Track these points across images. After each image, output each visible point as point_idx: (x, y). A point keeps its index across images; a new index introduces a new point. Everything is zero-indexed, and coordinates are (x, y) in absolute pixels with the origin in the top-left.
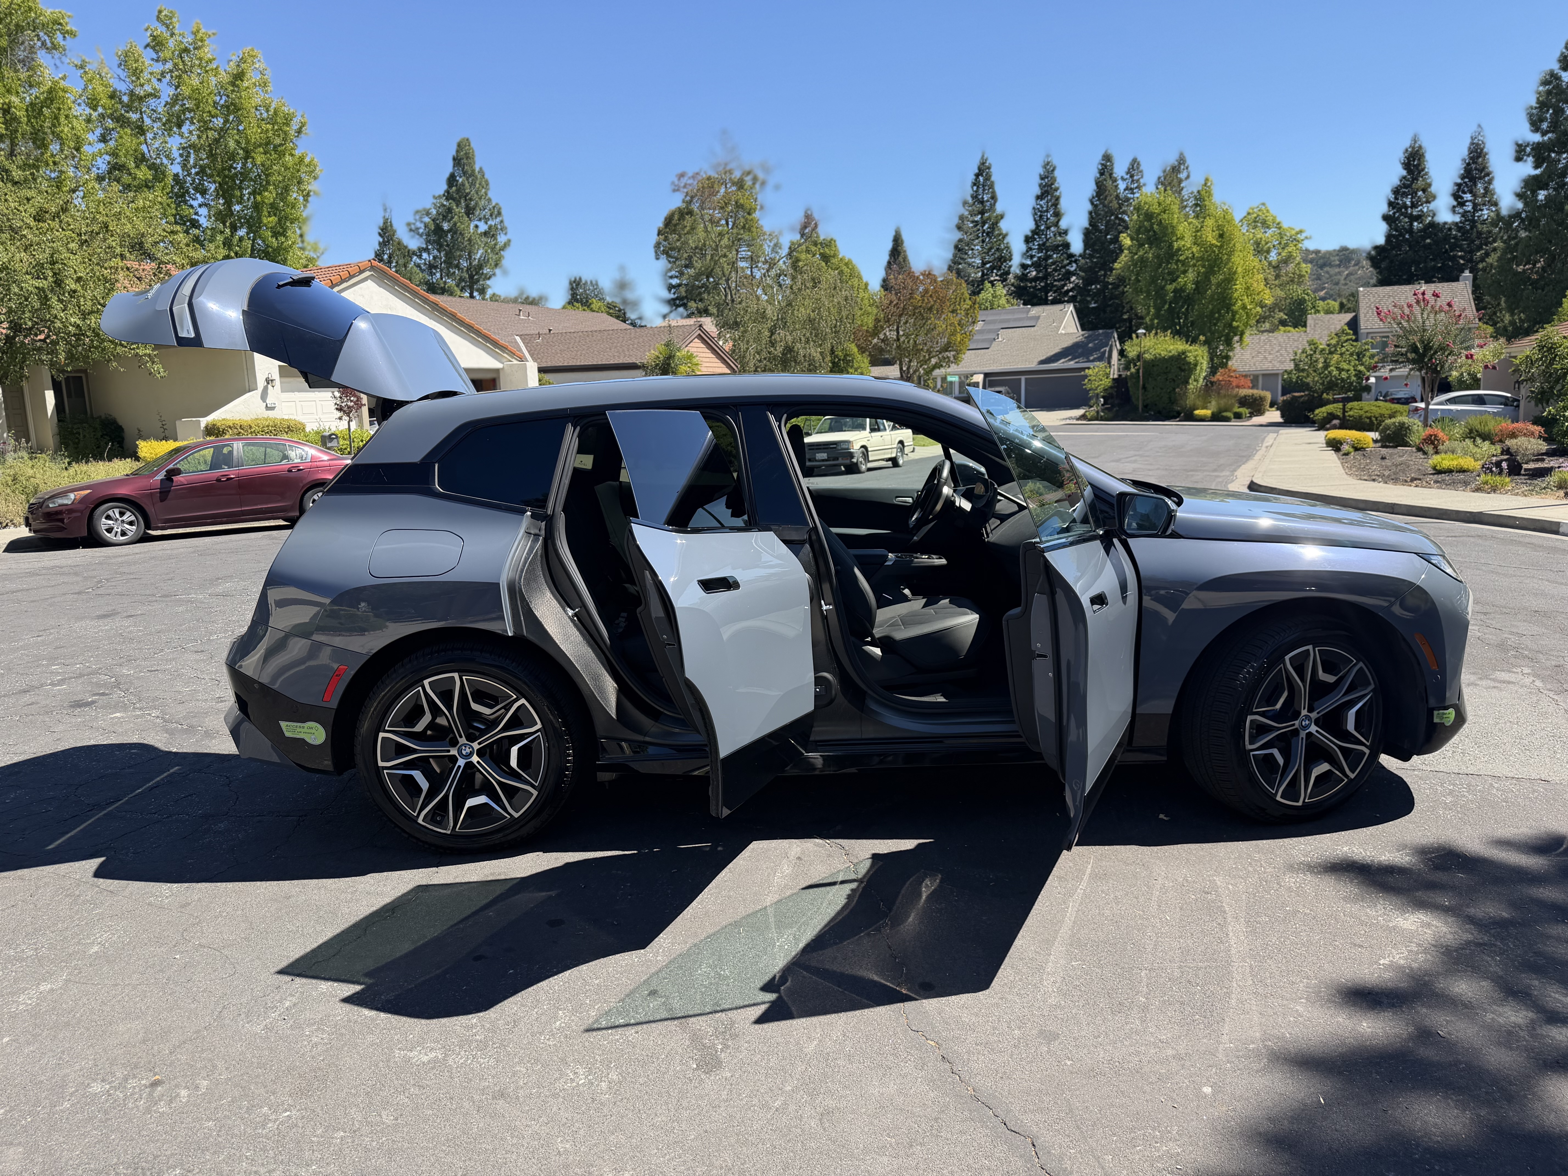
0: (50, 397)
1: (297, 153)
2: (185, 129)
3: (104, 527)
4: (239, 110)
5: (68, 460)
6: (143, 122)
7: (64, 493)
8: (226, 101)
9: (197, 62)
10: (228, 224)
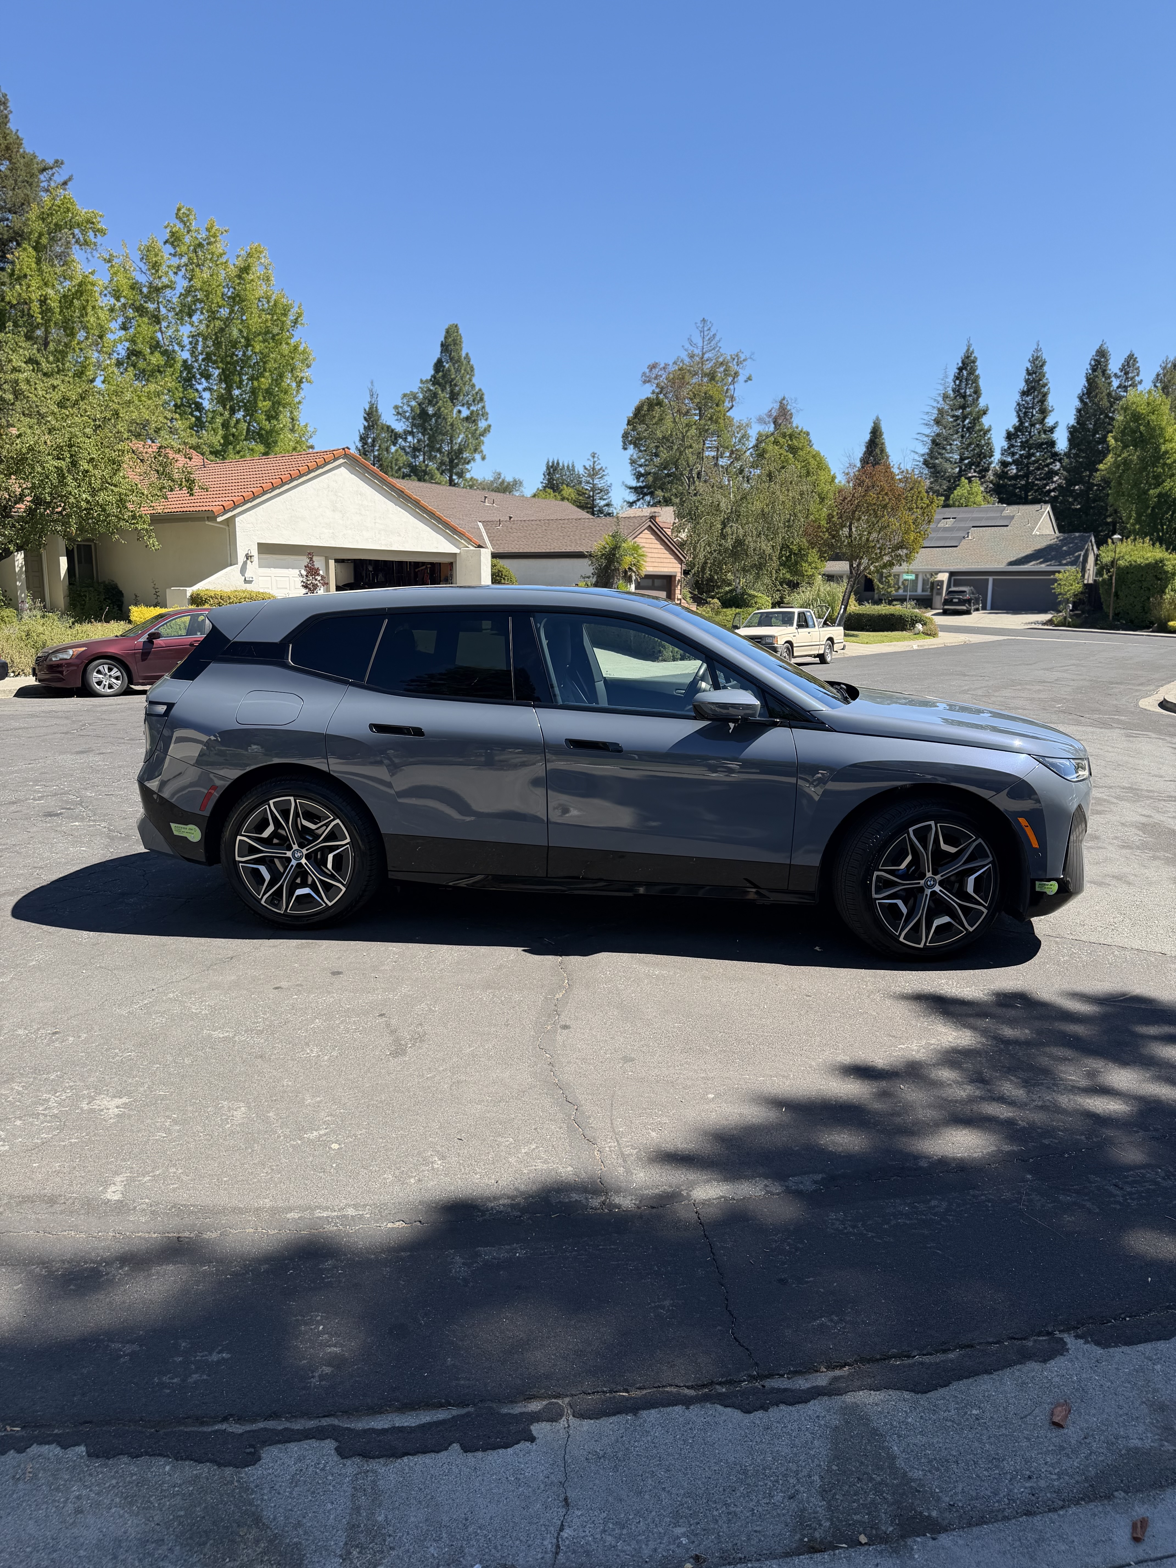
0: (63, 562)
1: (292, 342)
2: (195, 318)
3: (95, 680)
4: (244, 301)
5: (73, 620)
6: (159, 311)
7: (64, 649)
8: (233, 293)
9: (209, 257)
10: (228, 407)
